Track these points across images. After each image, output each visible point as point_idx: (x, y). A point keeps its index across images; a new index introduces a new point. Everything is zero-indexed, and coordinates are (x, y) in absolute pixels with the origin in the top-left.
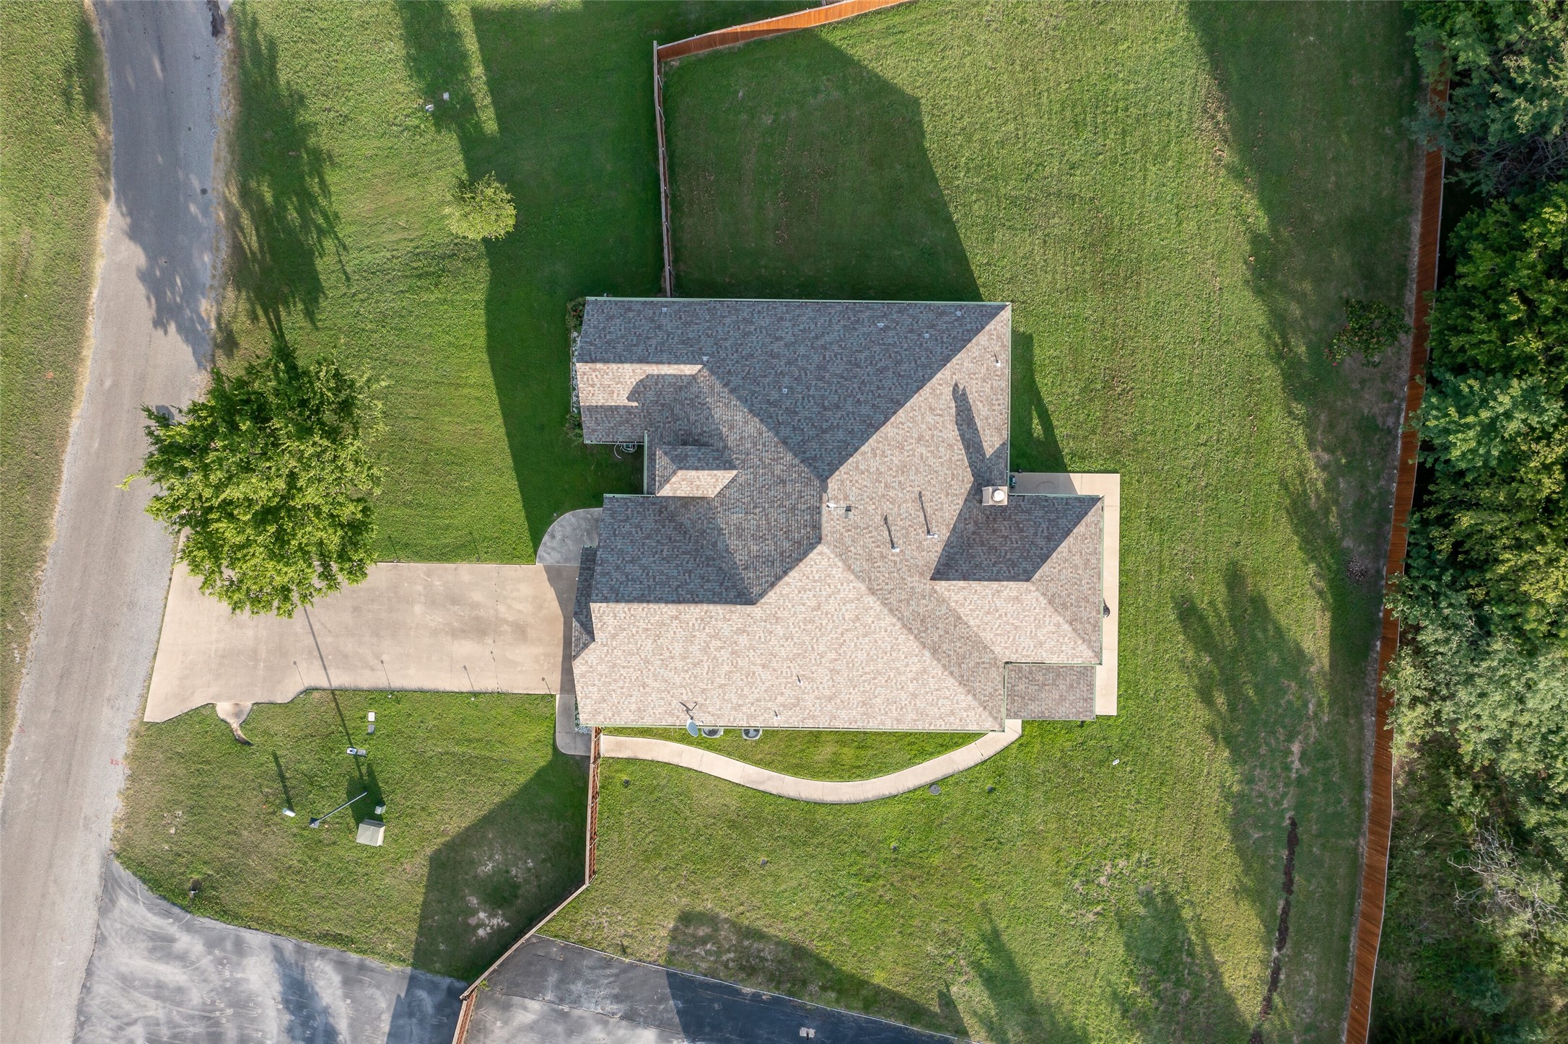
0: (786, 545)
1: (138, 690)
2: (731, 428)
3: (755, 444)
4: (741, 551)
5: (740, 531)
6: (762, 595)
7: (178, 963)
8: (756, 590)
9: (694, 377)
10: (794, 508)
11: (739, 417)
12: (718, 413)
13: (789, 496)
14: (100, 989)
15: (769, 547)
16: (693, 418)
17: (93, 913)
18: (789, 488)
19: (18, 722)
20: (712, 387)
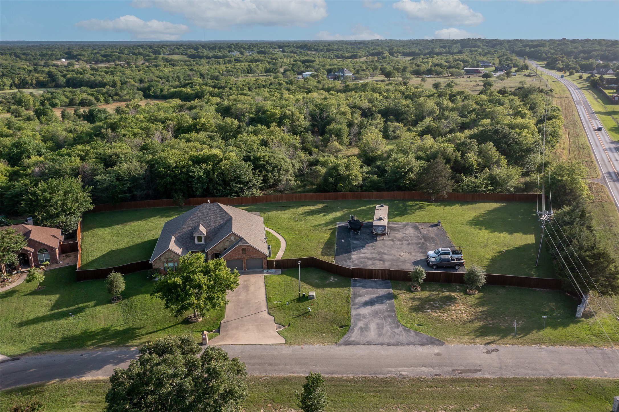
0: (218, 211)
1: (275, 346)
2: (189, 226)
3: (194, 220)
4: (220, 222)
5: (215, 223)
6: (230, 216)
7: (369, 325)
8: (229, 218)
9: (176, 238)
10: (209, 210)
11: (187, 225)
12: (186, 230)
13: (206, 211)
14: (386, 341)
15: (219, 215)
16: (186, 237)
17: (360, 346)
18: (204, 211)
19: (292, 375)
20: (179, 232)
